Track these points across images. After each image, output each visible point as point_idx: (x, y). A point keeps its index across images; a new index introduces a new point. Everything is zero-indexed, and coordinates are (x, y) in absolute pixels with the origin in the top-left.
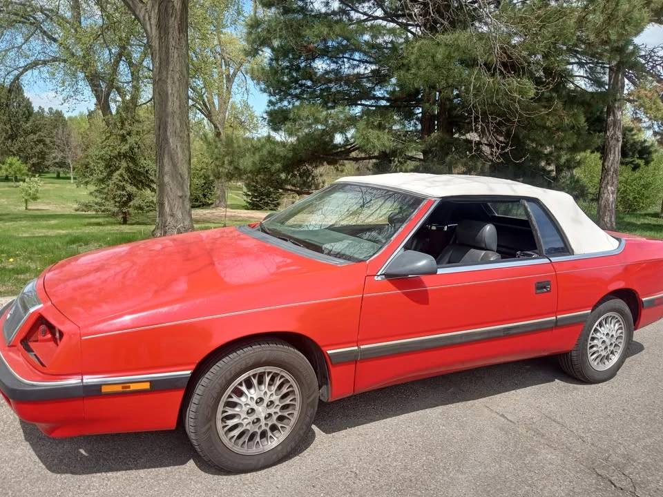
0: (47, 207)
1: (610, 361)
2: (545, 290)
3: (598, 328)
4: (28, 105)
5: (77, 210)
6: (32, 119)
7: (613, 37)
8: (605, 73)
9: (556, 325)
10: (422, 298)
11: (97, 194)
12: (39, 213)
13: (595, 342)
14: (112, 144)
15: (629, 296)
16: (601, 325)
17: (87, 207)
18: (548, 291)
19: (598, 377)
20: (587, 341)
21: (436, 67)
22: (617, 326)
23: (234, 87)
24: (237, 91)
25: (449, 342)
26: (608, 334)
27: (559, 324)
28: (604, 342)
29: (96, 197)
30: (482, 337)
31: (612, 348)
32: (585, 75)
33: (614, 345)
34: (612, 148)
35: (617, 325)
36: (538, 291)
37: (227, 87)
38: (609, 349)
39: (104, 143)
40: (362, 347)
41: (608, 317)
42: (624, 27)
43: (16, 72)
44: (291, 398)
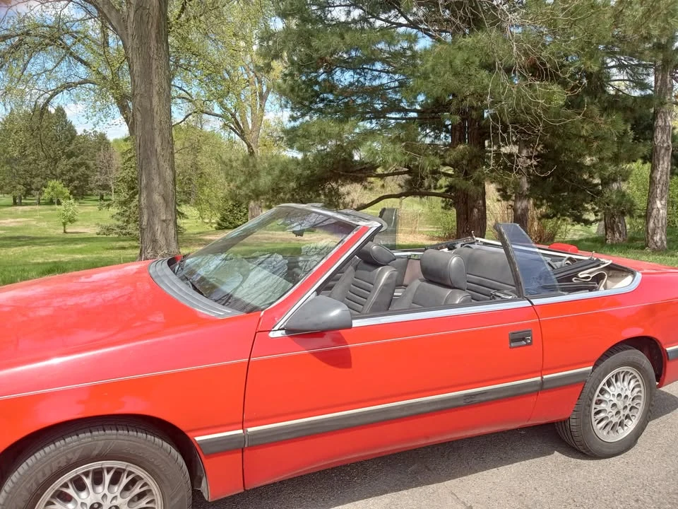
0: (85, 230)
1: (625, 428)
2: (524, 343)
3: (606, 387)
4: (71, 129)
5: (98, 234)
6: (74, 142)
7: (655, 33)
8: (648, 75)
9: (542, 387)
10: (340, 359)
11: (119, 217)
12: (77, 236)
13: (603, 406)
14: (134, 165)
15: (649, 345)
16: (609, 383)
17: (109, 230)
18: (528, 344)
19: (606, 450)
20: (590, 406)
21: (456, 74)
22: (633, 384)
23: (267, 105)
24: (270, 108)
25: (383, 417)
26: (619, 395)
27: (546, 386)
28: (614, 405)
29: (118, 220)
30: (434, 407)
31: (627, 412)
32: (626, 78)
33: (629, 408)
34: (660, 158)
35: (632, 382)
36: (512, 345)
37: (261, 106)
38: (622, 413)
39: (126, 165)
40: (250, 430)
41: (619, 373)
42: (667, 20)
43: (47, 96)
44: (149, 500)
